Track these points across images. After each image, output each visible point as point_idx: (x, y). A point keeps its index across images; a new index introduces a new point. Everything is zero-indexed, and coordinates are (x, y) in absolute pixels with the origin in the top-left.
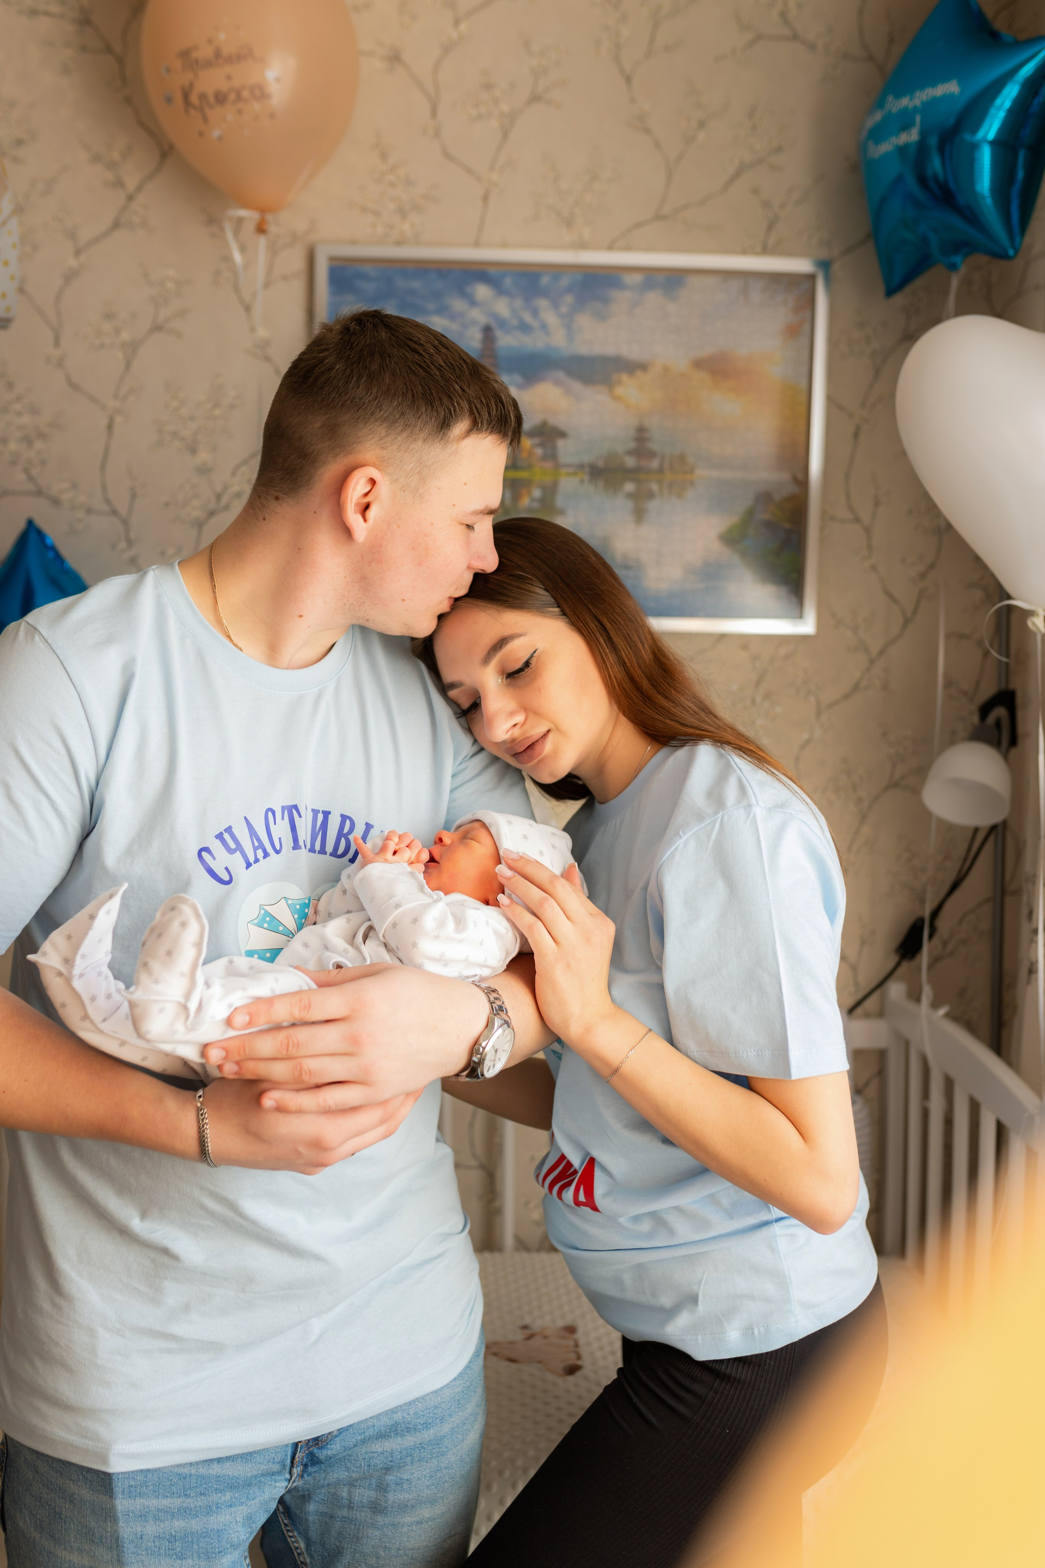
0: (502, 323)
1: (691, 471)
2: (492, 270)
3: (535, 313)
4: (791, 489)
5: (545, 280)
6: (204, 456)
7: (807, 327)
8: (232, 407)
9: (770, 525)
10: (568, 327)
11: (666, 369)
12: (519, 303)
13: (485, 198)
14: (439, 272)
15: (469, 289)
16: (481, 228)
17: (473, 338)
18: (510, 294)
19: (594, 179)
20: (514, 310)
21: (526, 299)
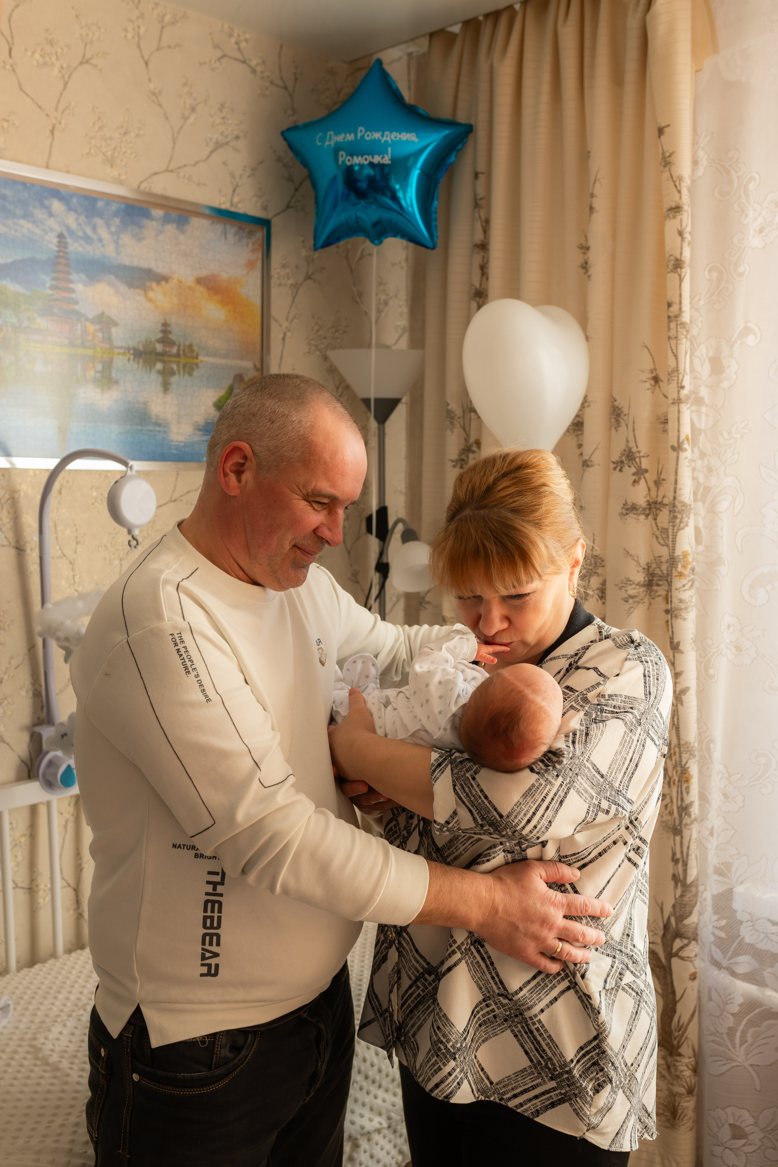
0: (72, 233)
1: (197, 357)
2: (62, 190)
3: (94, 229)
5: (100, 204)
7: (259, 263)
10: (117, 243)
11: (180, 281)
12: (82, 219)
13: (52, 131)
14: (24, 184)
15: (47, 203)
16: (50, 154)
17: (51, 242)
18: (76, 211)
19: (126, 133)
20: (79, 224)
21: (87, 217)
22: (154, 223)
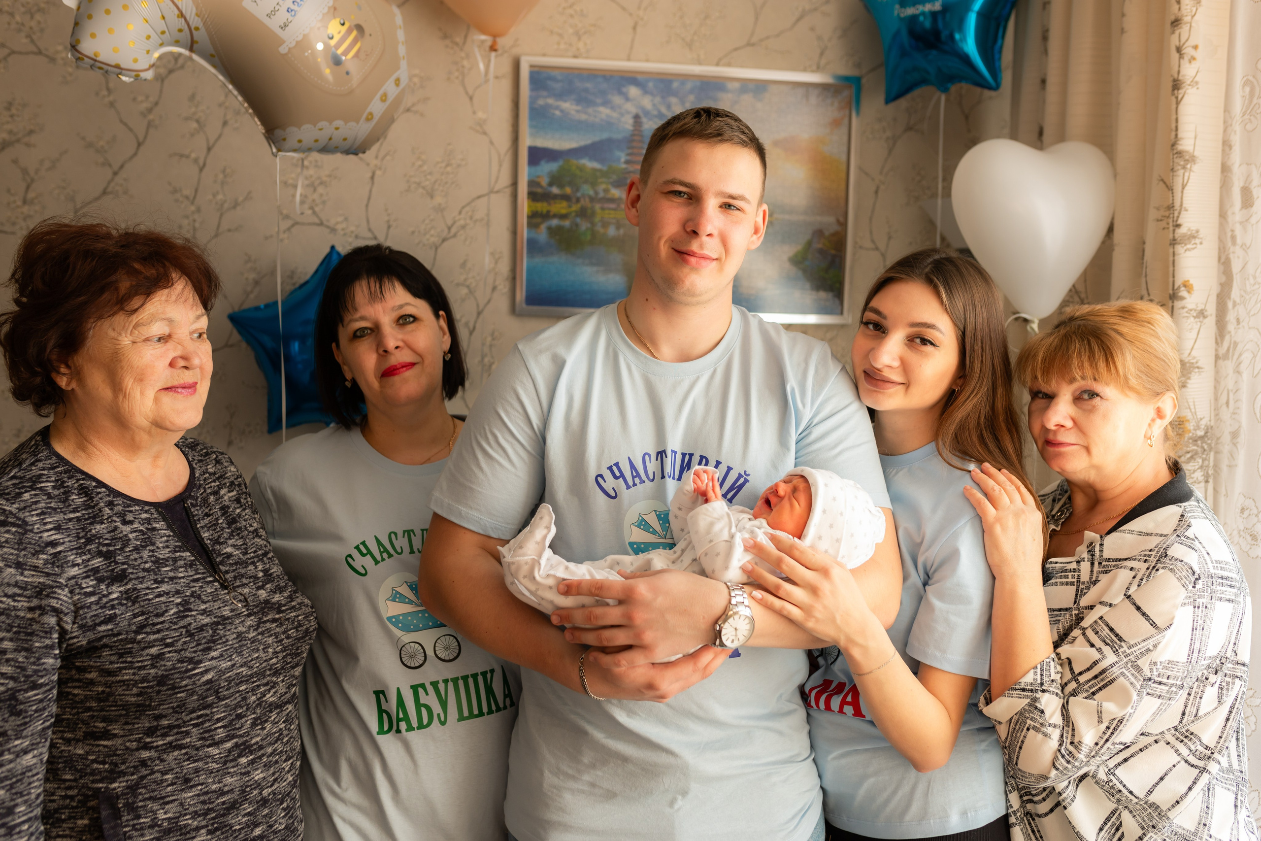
0: (647, 113)
2: (639, 77)
3: (669, 107)
4: (835, 228)
5: (675, 85)
6: (439, 200)
7: (846, 121)
8: (459, 166)
9: (821, 252)
12: (658, 99)
13: (634, 28)
14: (604, 77)
15: (624, 90)
16: (632, 48)
17: (628, 123)
18: (652, 94)
19: (707, 17)
20: (654, 105)
21: (663, 98)
22: (730, 96)
